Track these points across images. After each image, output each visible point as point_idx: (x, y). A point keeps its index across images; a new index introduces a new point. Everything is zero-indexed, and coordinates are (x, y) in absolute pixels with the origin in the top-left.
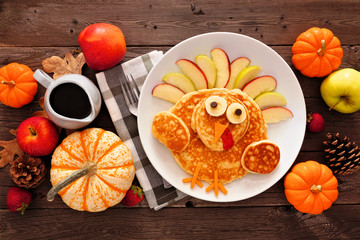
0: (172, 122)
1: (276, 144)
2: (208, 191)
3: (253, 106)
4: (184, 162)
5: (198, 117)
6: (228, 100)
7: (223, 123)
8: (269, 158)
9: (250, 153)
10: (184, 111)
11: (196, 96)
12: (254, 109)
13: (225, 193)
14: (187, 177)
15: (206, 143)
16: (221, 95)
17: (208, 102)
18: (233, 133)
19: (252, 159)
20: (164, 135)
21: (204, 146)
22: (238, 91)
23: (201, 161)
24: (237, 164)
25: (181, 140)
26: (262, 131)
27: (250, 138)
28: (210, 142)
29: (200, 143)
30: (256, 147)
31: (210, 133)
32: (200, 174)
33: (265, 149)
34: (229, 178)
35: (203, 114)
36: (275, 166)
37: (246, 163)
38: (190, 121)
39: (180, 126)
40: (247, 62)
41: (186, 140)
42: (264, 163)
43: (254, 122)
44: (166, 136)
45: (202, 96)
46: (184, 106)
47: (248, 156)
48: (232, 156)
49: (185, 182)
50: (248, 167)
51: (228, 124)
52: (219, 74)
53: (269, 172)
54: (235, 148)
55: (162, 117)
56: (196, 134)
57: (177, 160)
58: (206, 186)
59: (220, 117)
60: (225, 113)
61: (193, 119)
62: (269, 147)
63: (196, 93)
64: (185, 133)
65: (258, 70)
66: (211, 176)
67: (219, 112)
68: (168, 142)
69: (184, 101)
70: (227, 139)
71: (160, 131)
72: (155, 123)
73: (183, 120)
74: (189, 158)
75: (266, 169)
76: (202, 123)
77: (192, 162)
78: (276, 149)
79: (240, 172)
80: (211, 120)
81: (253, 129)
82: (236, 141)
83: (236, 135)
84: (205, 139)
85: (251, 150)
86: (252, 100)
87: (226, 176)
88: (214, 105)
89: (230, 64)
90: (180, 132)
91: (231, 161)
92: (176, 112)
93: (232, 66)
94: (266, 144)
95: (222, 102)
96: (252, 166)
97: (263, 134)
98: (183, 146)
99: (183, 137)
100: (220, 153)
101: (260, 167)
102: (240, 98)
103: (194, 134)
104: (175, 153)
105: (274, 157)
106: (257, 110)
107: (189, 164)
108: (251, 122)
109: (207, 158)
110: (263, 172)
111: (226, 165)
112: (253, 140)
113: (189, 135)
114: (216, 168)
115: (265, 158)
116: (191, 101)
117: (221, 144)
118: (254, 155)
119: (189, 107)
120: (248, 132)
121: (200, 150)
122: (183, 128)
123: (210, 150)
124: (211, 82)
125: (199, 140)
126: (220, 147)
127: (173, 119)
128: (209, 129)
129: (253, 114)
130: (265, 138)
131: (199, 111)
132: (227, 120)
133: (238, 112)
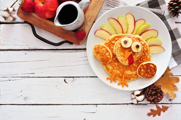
0: (104, 49)
1: (155, 64)
3: (145, 44)
4: (108, 69)
5: (117, 47)
6: (133, 40)
7: (129, 51)
8: (151, 70)
9: (142, 67)
10: (110, 44)
12: (145, 46)
13: (127, 86)
15: (120, 61)
16: (129, 37)
17: (122, 40)
18: (134, 57)
19: (142, 70)
20: (99, 55)
21: (119, 62)
22: (138, 36)
23: (117, 69)
24: (134, 73)
25: (107, 58)
26: (148, 57)
27: (142, 60)
28: (122, 61)
30: (145, 65)
31: (122, 56)
32: (116, 76)
33: (149, 66)
34: (130, 79)
35: (120, 46)
36: (154, 75)
37: (139, 72)
38: (113, 49)
39: (107, 51)
40: (144, 22)
41: (110, 58)
42: (148, 73)
43: (145, 52)
44: (100, 56)
45: (120, 37)
46: (110, 41)
47: (140, 69)
48: (132, 68)
49: (108, 79)
50: (140, 74)
51: (132, 52)
53: (150, 78)
54: (134, 65)
55: (99, 46)
56: (115, 56)
57: (105, 68)
58: (118, 82)
60: (131, 47)
61: (114, 48)
62: (151, 65)
63: (116, 35)
64: (109, 55)
65: (149, 26)
66: (121, 77)
67: (128, 46)
68: (101, 59)
69: (110, 39)
70: (131, 60)
71: (98, 53)
72: (95, 49)
73: (109, 48)
74: (110, 68)
75: (149, 76)
76: (119, 51)
77: (112, 69)
78: (155, 66)
79: (136, 77)
80: (123, 49)
81: (144, 56)
82: (135, 61)
83: (135, 58)
84: (120, 58)
85: (142, 66)
86: (145, 41)
87: (128, 78)
88: (126, 42)
89: (135, 22)
90: (107, 54)
91: (131, 71)
92: (106, 44)
93: (136, 23)
94: (150, 64)
95: (130, 41)
96: (142, 74)
97: (149, 59)
98: (109, 61)
99: (109, 57)
100: (126, 66)
101: (146, 75)
102: (139, 39)
103: (114, 56)
104: (104, 64)
105: (153, 71)
106: (147, 47)
107: (110, 70)
108: (143, 52)
109: (120, 68)
110: (147, 77)
111: (129, 72)
112: (143, 61)
113: (112, 56)
114: (124, 73)
115: (149, 71)
116: (114, 39)
117: (127, 62)
118: (144, 69)
119: (113, 42)
120: (141, 57)
121: (116, 64)
122: (109, 52)
123: (121, 64)
124: (125, 30)
125: (117, 59)
126: (127, 63)
127: (104, 47)
128: (122, 54)
129: (145, 48)
131: (118, 44)
132: (131, 50)
133: (138, 47)
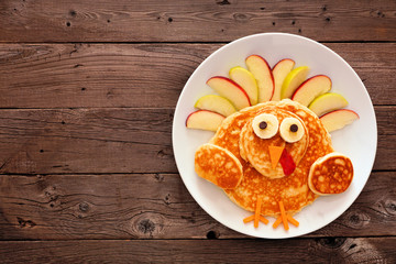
2: (275, 227)
11: (239, 118)
14: (248, 215)
29: (255, 173)
52: (261, 85)
59: (273, 138)
130: (331, 151)
